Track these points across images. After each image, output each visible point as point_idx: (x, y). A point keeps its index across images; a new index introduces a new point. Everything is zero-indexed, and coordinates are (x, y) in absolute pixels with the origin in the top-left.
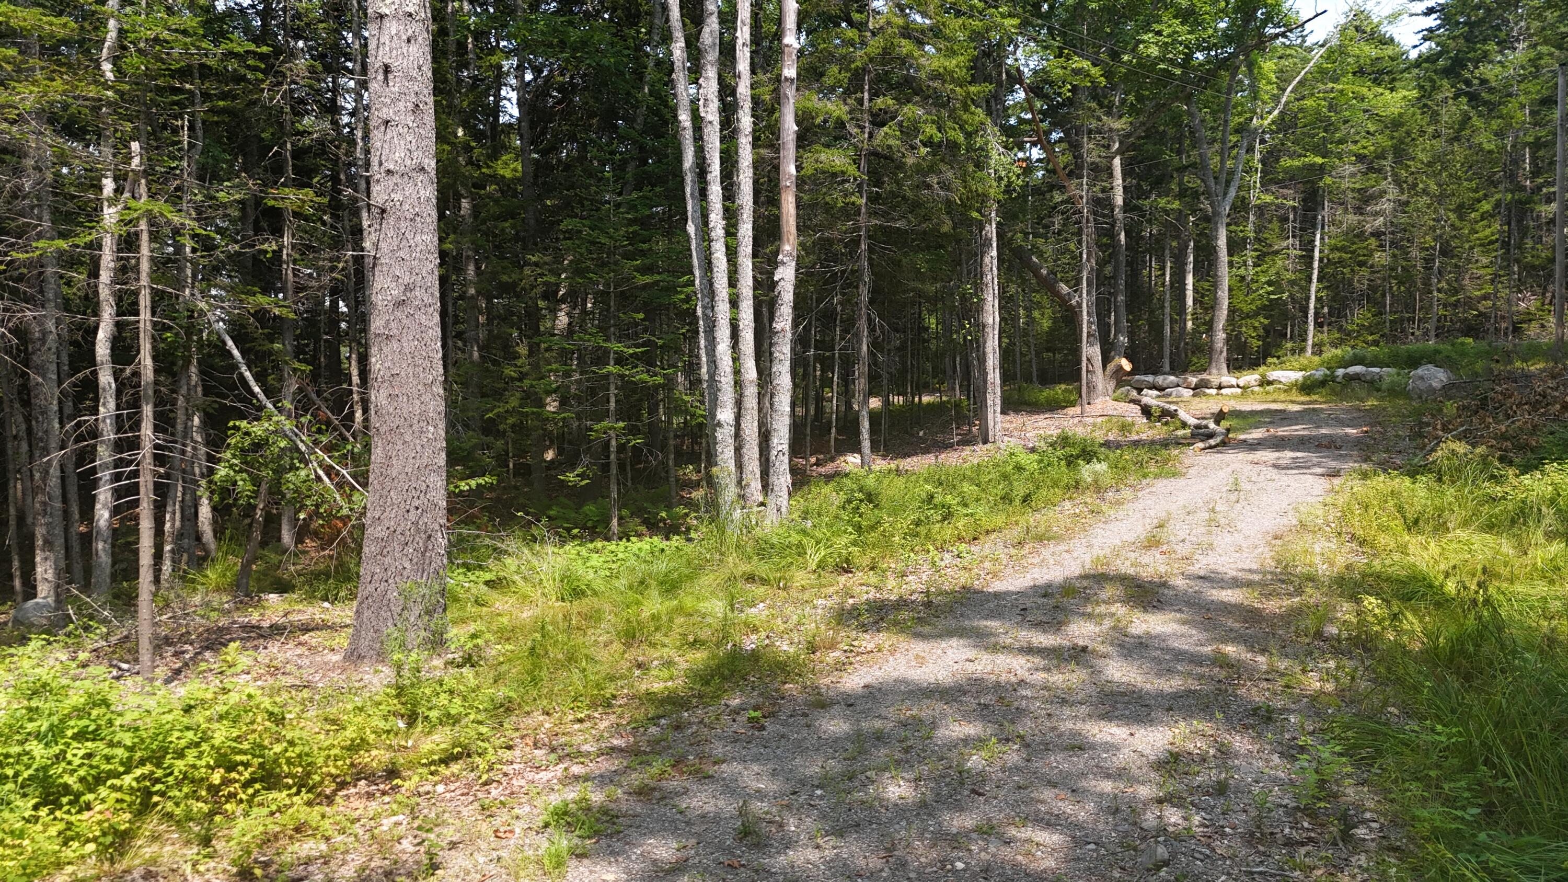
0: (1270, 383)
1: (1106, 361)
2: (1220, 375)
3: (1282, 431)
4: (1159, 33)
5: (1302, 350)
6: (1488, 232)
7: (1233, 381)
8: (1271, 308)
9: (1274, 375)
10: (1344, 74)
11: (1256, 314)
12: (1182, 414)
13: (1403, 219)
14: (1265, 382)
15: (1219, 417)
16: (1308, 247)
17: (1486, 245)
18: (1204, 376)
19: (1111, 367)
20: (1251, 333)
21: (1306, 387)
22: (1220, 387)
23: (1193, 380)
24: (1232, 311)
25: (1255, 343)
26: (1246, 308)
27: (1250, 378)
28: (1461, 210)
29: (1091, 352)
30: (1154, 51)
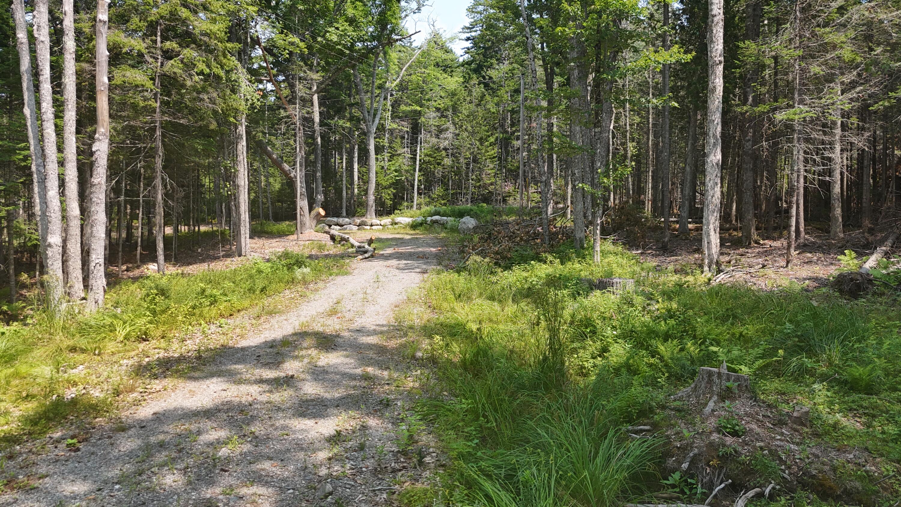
0: (396, 224)
1: (311, 209)
2: (371, 218)
3: (402, 250)
4: (337, 28)
5: (412, 207)
6: (493, 152)
7: (378, 222)
8: (397, 184)
9: (399, 219)
10: (430, 65)
11: (389, 187)
12: (352, 240)
13: (457, 143)
14: (394, 223)
15: (370, 242)
16: (414, 153)
17: (492, 158)
18: (364, 219)
19: (314, 213)
20: (387, 196)
21: (414, 226)
22: (372, 225)
23: (358, 221)
24: (378, 184)
25: (389, 203)
26: (384, 184)
27: (386, 220)
28: (481, 140)
29: (302, 203)
30: (335, 38)
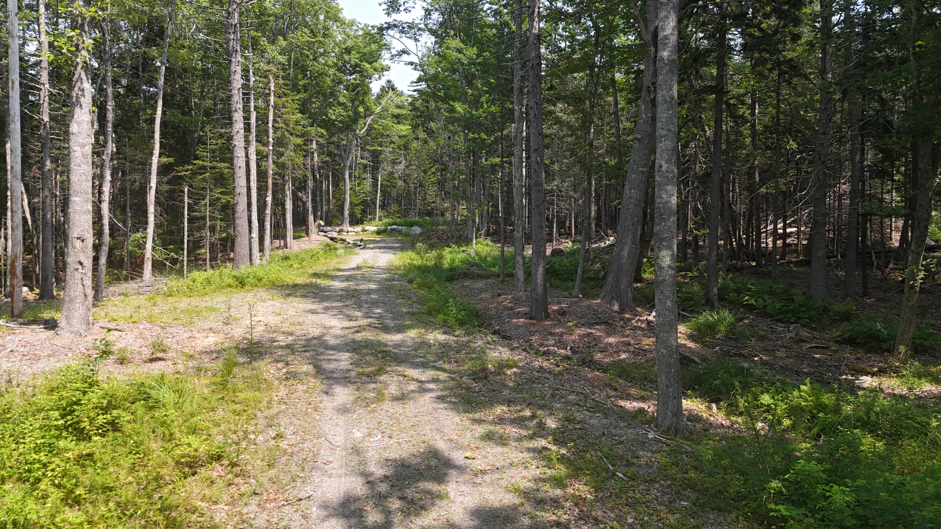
1: (315, 221)
2: (346, 227)
3: (378, 245)
5: (374, 219)
7: (353, 230)
8: (364, 203)
9: (367, 228)
11: (358, 205)
12: (348, 240)
13: (407, 172)
14: (364, 231)
15: (361, 240)
16: (375, 179)
17: (433, 183)
18: (341, 227)
19: (317, 223)
20: (358, 211)
21: (378, 233)
22: (348, 232)
23: (338, 229)
24: (351, 203)
25: (359, 216)
26: (356, 202)
27: (359, 228)
29: (311, 218)
